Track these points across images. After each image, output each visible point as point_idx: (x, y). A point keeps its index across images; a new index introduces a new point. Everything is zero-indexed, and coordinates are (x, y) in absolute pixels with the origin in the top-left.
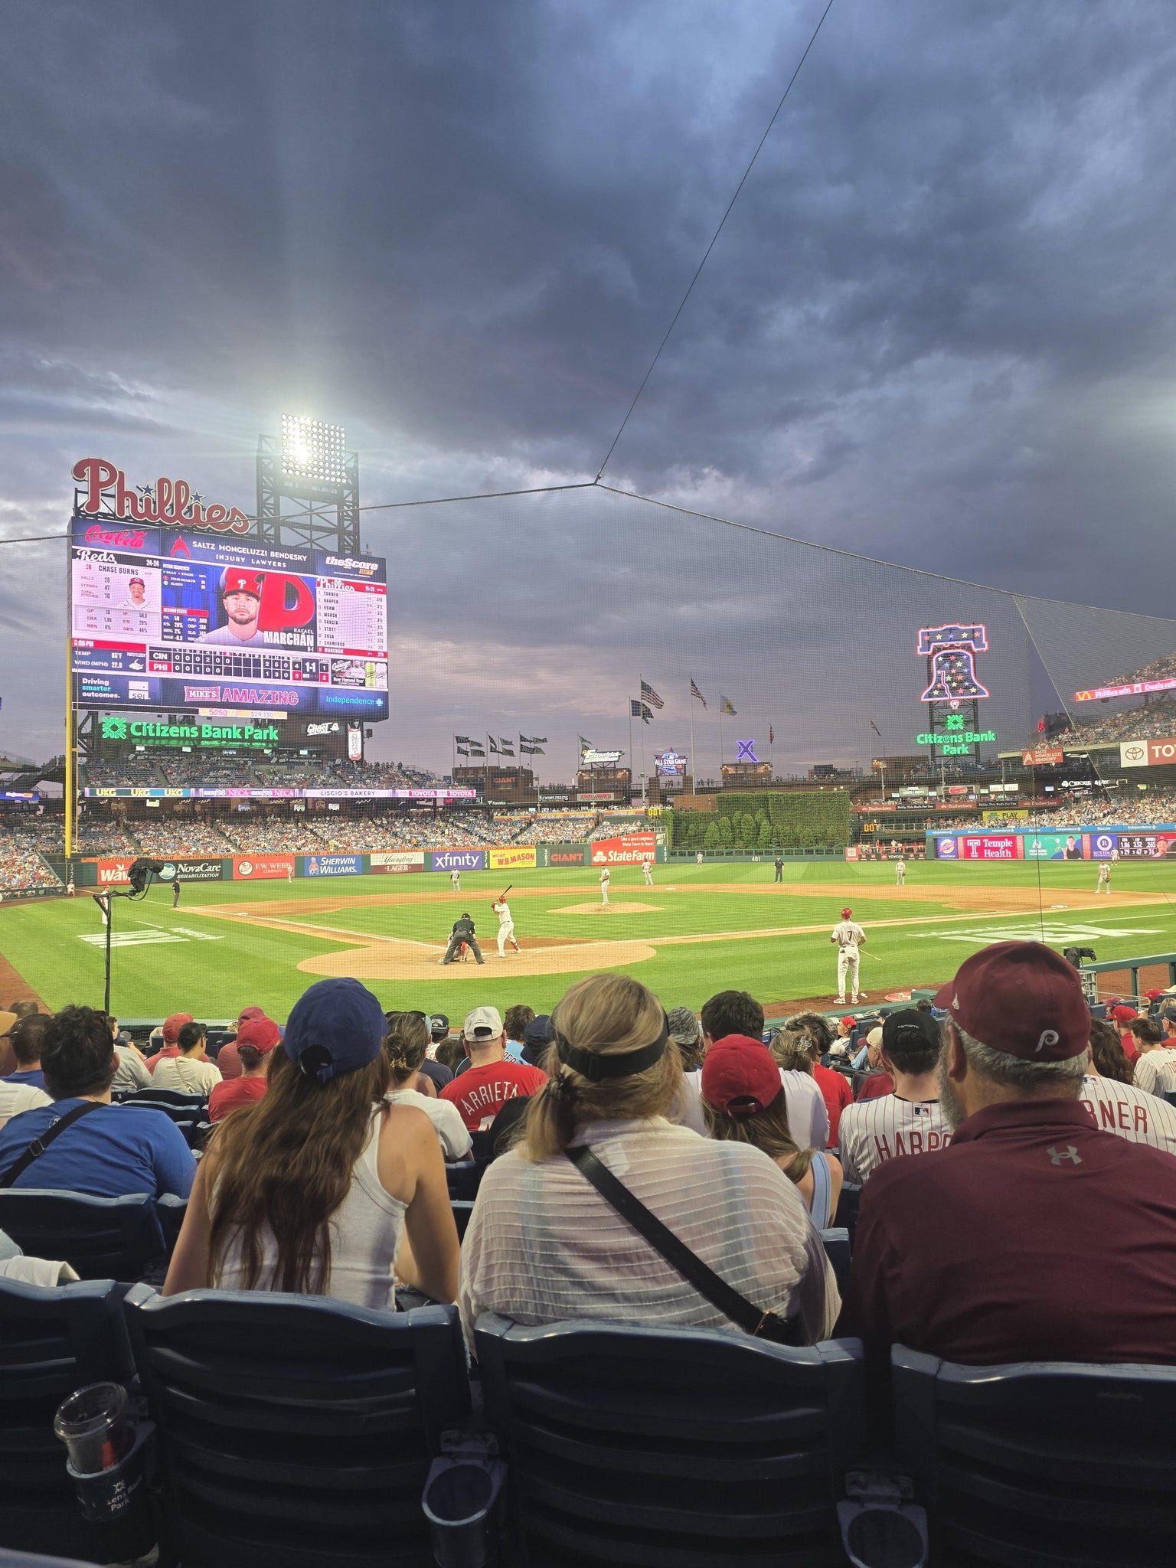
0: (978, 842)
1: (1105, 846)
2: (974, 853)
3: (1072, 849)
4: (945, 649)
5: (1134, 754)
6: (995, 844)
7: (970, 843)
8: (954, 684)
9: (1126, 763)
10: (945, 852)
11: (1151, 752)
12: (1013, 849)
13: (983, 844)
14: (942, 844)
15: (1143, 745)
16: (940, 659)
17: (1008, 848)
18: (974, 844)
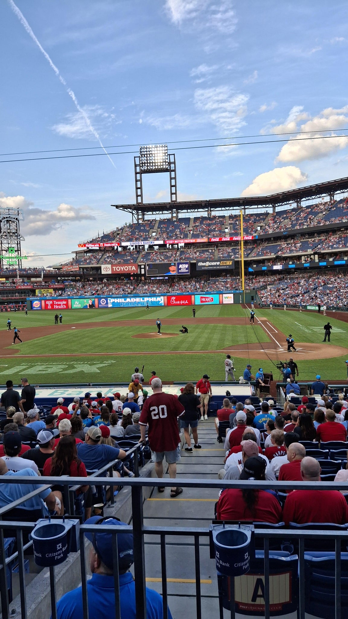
0: (51, 302)
1: (103, 303)
2: (49, 307)
3: (91, 304)
4: (7, 218)
5: (106, 269)
6: (59, 303)
7: (47, 302)
8: (11, 234)
9: (103, 272)
10: (36, 306)
11: (112, 269)
12: (67, 305)
13: (53, 303)
14: (34, 303)
15: (110, 266)
16: (5, 222)
17: (65, 305)
18: (49, 303)
